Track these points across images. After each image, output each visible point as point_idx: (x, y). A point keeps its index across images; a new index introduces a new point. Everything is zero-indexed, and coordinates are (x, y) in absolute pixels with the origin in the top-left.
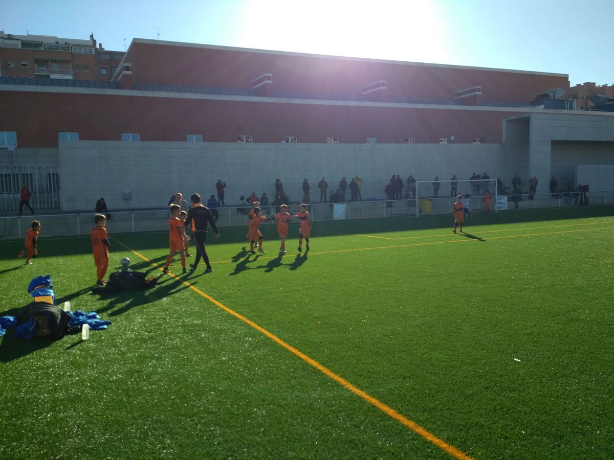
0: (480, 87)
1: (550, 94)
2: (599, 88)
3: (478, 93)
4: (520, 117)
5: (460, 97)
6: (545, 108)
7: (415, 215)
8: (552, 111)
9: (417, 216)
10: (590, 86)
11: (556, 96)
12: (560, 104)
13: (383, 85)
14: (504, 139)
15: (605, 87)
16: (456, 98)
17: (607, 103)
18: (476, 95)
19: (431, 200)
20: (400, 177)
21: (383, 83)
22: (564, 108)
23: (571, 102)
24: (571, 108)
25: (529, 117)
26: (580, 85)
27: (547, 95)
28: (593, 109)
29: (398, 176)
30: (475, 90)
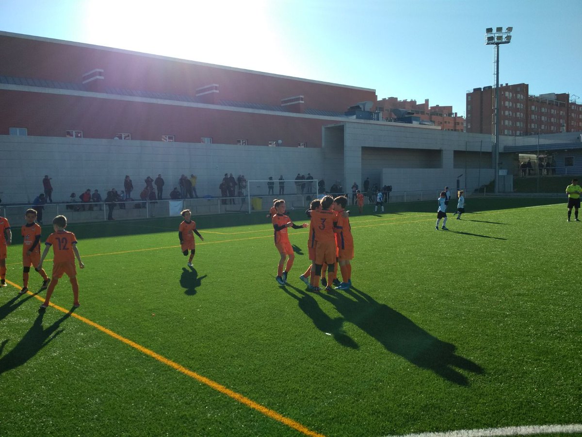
0: (303, 97)
1: (361, 106)
2: (400, 102)
3: (301, 102)
4: (336, 125)
5: (286, 104)
6: (357, 118)
7: (248, 212)
8: (362, 121)
9: (250, 213)
10: (393, 100)
11: (365, 108)
12: (369, 115)
13: (216, 88)
14: (323, 145)
15: (405, 102)
16: (282, 105)
17: (406, 116)
18: (300, 103)
19: (261, 198)
20: (233, 176)
21: (216, 87)
22: (371, 119)
23: (378, 114)
24: (378, 119)
25: (343, 125)
26: (385, 99)
27: (358, 107)
28: (395, 120)
29: (231, 175)
30: (298, 99)
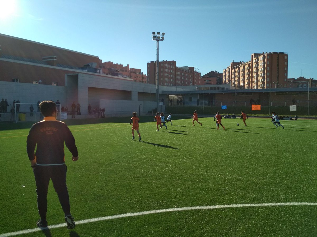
0: (56, 57)
1: (90, 65)
2: (114, 65)
3: (55, 59)
4: (73, 74)
5: (47, 60)
6: (88, 71)
7: (15, 122)
8: (91, 73)
9: (16, 122)
10: (110, 63)
11: (93, 66)
12: (95, 70)
14: (66, 84)
15: (117, 64)
16: (43, 60)
17: (115, 72)
18: (54, 60)
19: (25, 114)
22: (96, 72)
23: (100, 70)
24: (100, 73)
25: (78, 75)
26: (106, 62)
27: (88, 65)
28: (110, 74)
30: (53, 58)
